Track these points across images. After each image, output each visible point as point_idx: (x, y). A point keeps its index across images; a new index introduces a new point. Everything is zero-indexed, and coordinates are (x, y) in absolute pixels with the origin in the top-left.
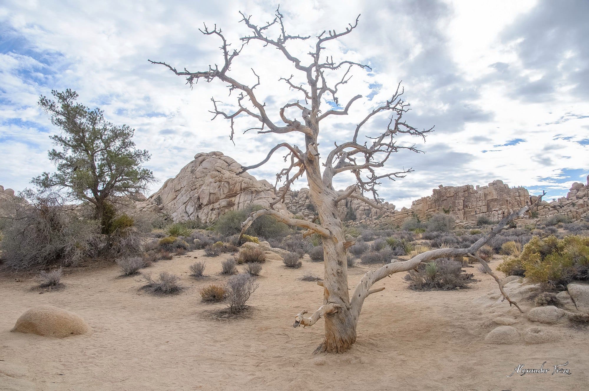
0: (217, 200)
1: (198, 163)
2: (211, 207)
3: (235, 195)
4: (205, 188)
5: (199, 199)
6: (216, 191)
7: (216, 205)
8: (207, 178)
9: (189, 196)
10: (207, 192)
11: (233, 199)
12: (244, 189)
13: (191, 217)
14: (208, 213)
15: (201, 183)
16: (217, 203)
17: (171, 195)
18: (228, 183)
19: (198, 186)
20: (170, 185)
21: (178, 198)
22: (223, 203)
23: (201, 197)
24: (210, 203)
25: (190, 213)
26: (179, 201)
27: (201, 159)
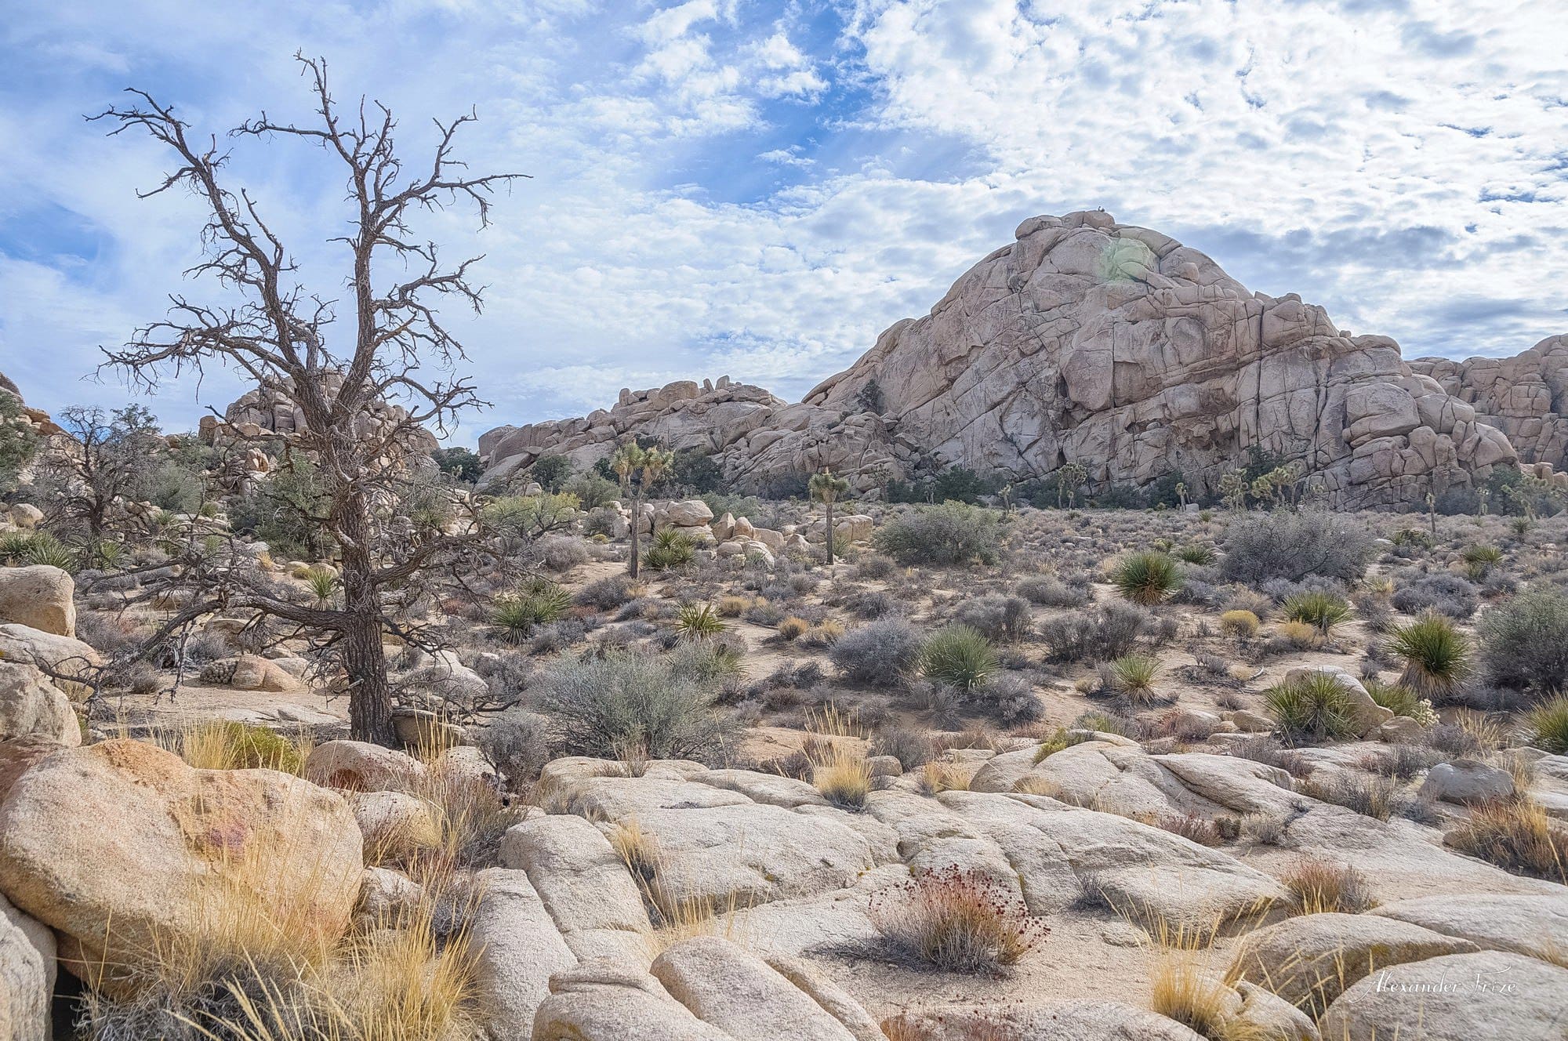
0: (1154, 387)
1: (1030, 258)
2: (1125, 416)
3: (1235, 366)
4: (1088, 345)
5: (1062, 385)
6: (1145, 352)
7: (1150, 410)
8: (1086, 306)
9: (1012, 379)
10: (1102, 359)
11: (1227, 384)
12: (1277, 345)
13: (1029, 456)
14: (1114, 439)
15: (1065, 325)
16: (1153, 403)
17: (929, 378)
18: (1198, 320)
19: (1049, 337)
20: (911, 343)
21: (959, 386)
22: (1185, 400)
23: (1073, 378)
24: (1115, 402)
25: (1025, 441)
26: (968, 398)
27: (1044, 237)
